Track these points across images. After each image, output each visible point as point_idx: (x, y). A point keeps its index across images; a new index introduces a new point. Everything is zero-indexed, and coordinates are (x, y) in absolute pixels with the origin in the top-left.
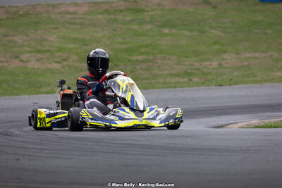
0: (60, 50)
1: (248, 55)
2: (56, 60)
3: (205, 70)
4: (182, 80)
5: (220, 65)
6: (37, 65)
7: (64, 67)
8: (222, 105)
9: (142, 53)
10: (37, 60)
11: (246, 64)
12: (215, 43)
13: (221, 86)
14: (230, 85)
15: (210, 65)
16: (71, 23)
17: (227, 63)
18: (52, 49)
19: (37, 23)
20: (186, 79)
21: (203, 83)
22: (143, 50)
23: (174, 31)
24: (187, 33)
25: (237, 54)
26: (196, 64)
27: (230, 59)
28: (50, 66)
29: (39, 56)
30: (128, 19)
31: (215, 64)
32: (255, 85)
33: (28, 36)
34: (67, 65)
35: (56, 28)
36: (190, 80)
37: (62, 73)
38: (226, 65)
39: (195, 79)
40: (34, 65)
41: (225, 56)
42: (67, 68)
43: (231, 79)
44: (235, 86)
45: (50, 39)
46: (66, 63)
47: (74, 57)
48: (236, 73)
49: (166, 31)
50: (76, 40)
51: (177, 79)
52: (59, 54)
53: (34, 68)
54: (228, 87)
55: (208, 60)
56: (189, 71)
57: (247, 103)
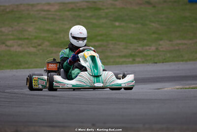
0: (36, 38)
1: (179, 42)
2: (33, 45)
3: (146, 53)
4: (127, 60)
5: (157, 49)
6: (19, 49)
7: (38, 51)
8: (155, 76)
9: (98, 41)
10: (19, 46)
11: (177, 48)
12: (154, 33)
13: (156, 63)
14: (163, 63)
15: (150, 49)
16: (45, 18)
17: (162, 48)
18: (30, 37)
19: (19, 18)
20: (131, 60)
21: (143, 62)
22: (99, 38)
23: (123, 24)
24: (133, 25)
25: (170, 41)
26: (139, 48)
27: (165, 44)
28: (28, 50)
29: (20, 42)
30: (89, 15)
31: (153, 48)
32: (182, 63)
33: (12, 28)
34: (41, 49)
35: (33, 22)
36: (134, 60)
37: (37, 54)
38: (161, 50)
39: (138, 59)
40: (16, 49)
41: (161, 42)
42: (41, 51)
43: (165, 59)
44: (167, 63)
45: (29, 30)
46: (40, 47)
47: (47, 43)
48: (168, 55)
49: (117, 24)
50: (48, 31)
51: (124, 59)
52: (35, 41)
53: (16, 52)
54: (161, 64)
55: (148, 45)
56: (133, 53)
57: (174, 75)
